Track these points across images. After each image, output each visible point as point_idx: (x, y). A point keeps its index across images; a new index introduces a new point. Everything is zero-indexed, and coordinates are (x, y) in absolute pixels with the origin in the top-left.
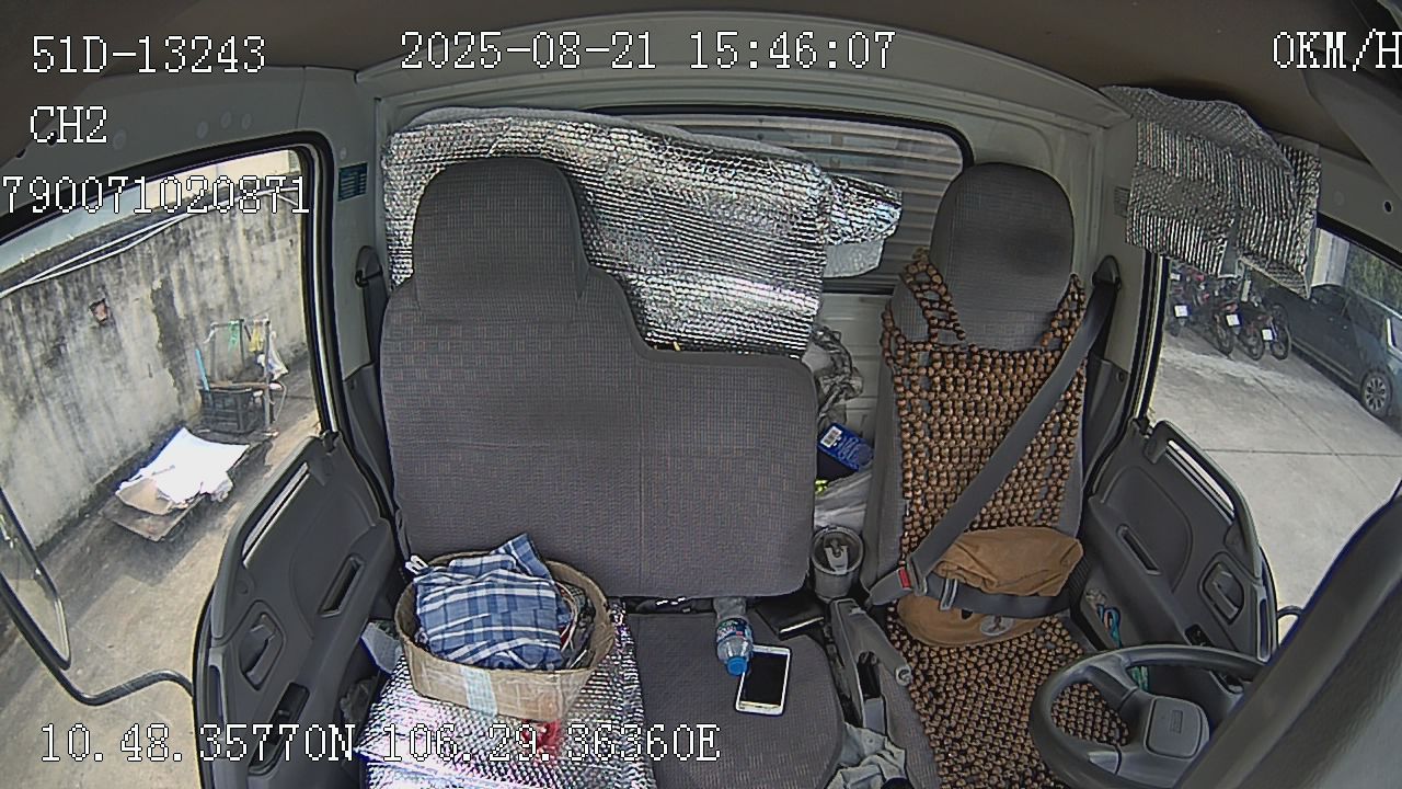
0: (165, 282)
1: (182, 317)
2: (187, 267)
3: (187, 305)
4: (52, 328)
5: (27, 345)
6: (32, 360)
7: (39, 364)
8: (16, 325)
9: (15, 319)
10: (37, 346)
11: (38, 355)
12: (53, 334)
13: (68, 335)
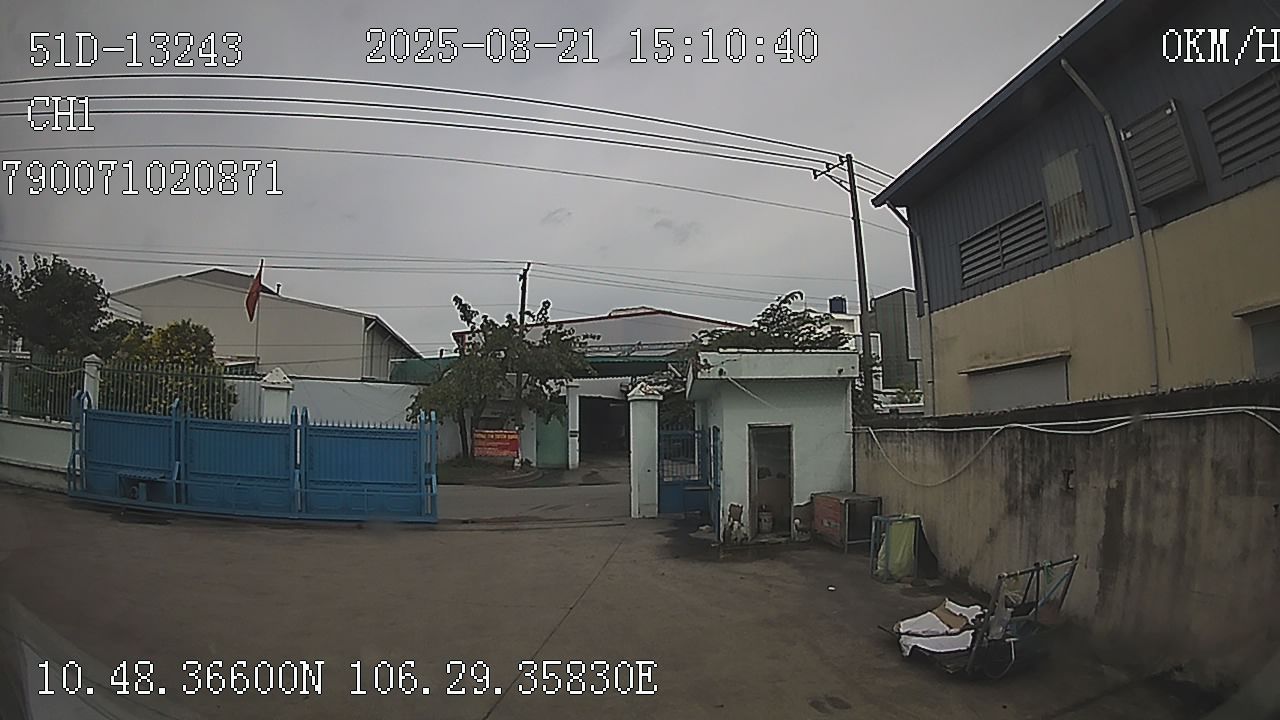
0: (1121, 484)
1: (1126, 532)
2: (1142, 481)
3: (1134, 521)
4: (1038, 470)
5: (1023, 471)
6: (1023, 483)
7: (1026, 489)
8: (1020, 452)
9: (1020, 447)
10: (1028, 476)
11: (1027, 482)
12: (1038, 475)
13: (1046, 483)
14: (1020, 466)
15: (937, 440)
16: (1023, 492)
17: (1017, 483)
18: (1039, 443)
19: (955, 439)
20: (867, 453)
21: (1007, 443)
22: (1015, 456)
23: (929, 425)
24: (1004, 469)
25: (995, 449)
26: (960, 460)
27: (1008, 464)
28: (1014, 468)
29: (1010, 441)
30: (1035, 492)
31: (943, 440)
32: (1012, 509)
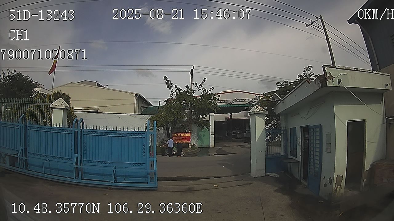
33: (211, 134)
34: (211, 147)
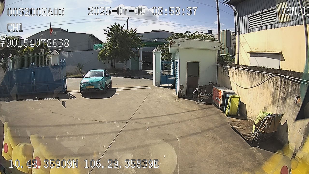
4: (286, 92)
5: (280, 92)
6: (279, 95)
7: (280, 98)
8: (280, 84)
9: (280, 82)
10: (282, 94)
11: (281, 95)
12: (286, 94)
13: (289, 98)
14: (279, 89)
15: (247, 73)
16: (279, 98)
17: (277, 95)
18: (287, 83)
19: (254, 74)
20: (222, 73)
21: (274, 80)
22: (278, 85)
23: (244, 68)
24: (273, 88)
25: (270, 81)
26: (255, 81)
27: (274, 87)
28: (276, 89)
29: (276, 80)
30: (284, 99)
31: (249, 73)
32: (274, 102)
33: (140, 62)
34: (140, 70)
